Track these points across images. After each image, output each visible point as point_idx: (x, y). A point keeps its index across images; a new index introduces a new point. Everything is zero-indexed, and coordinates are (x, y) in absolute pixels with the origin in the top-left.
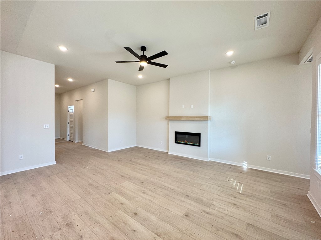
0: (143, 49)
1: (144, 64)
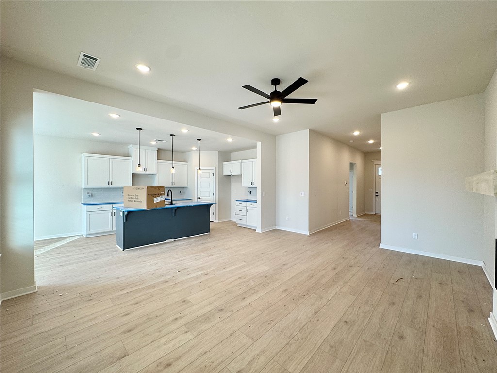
0: (276, 82)
1: (276, 104)
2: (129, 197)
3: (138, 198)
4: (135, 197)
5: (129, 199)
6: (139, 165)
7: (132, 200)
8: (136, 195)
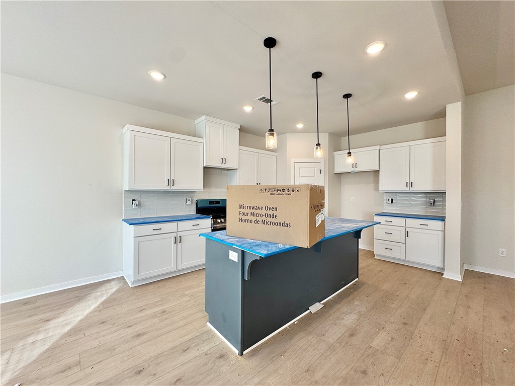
2: (243, 211)
3: (274, 216)
4: (264, 212)
5: (244, 217)
6: (271, 130)
7: (254, 218)
8: (267, 208)
